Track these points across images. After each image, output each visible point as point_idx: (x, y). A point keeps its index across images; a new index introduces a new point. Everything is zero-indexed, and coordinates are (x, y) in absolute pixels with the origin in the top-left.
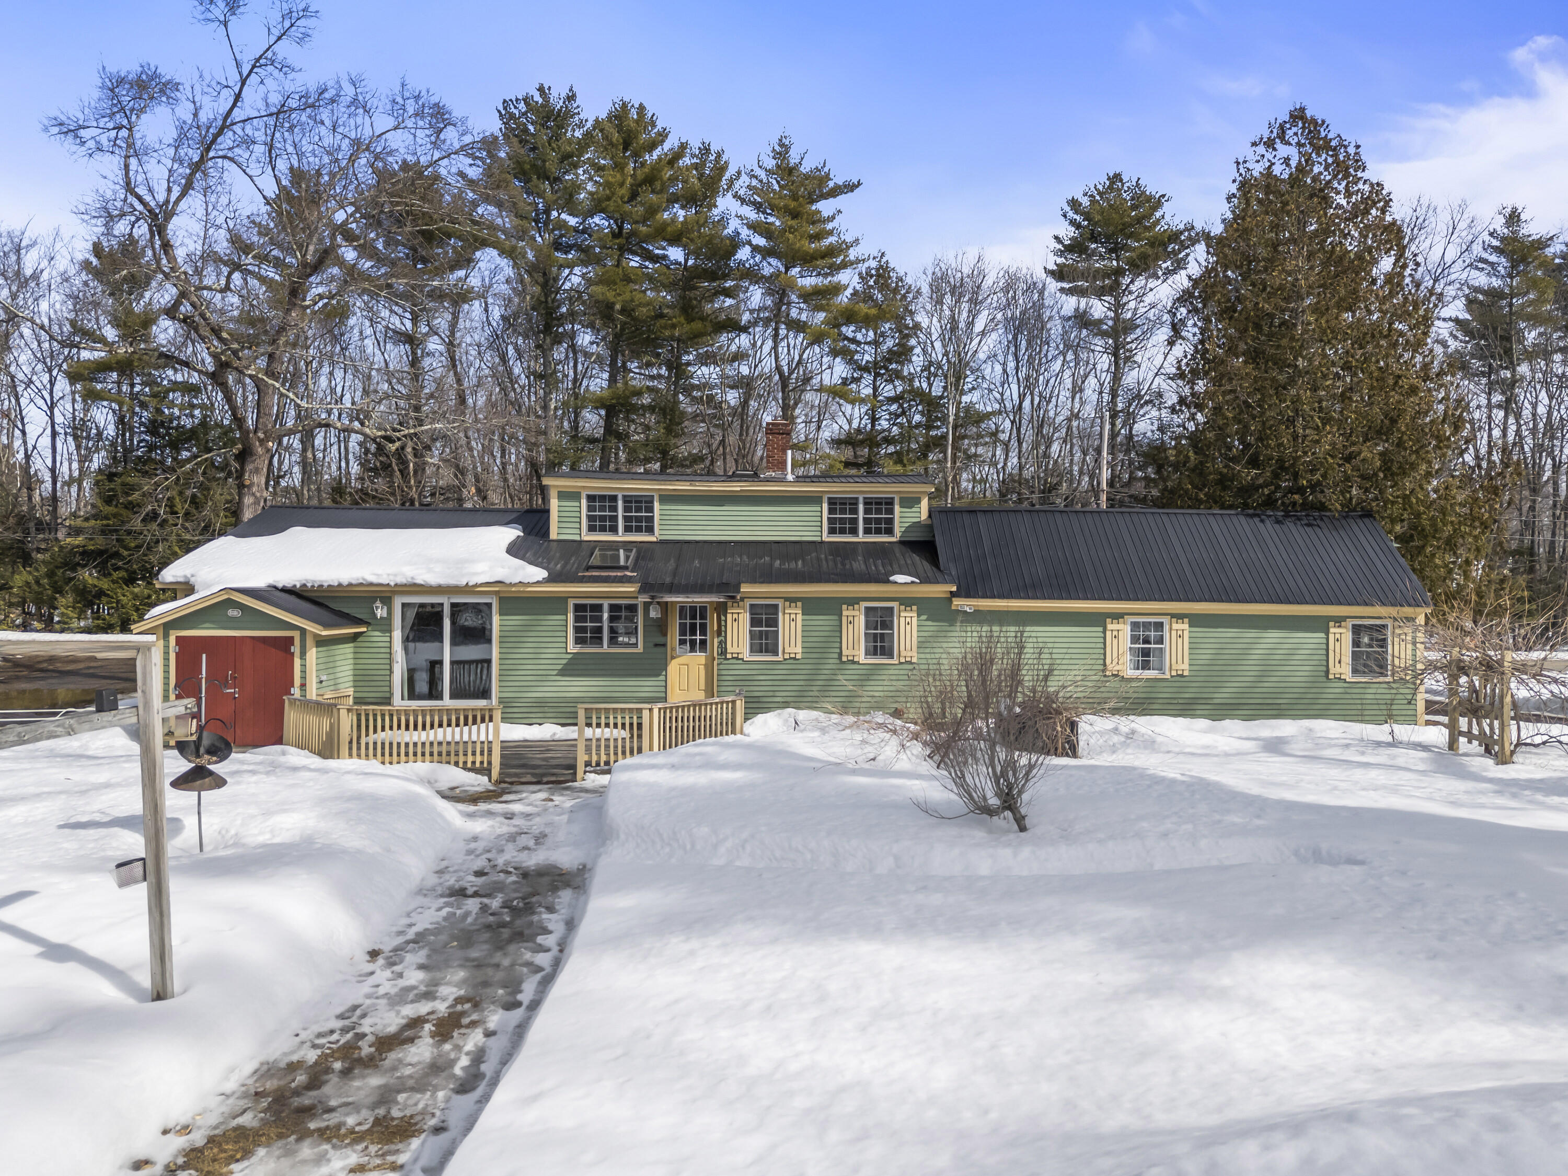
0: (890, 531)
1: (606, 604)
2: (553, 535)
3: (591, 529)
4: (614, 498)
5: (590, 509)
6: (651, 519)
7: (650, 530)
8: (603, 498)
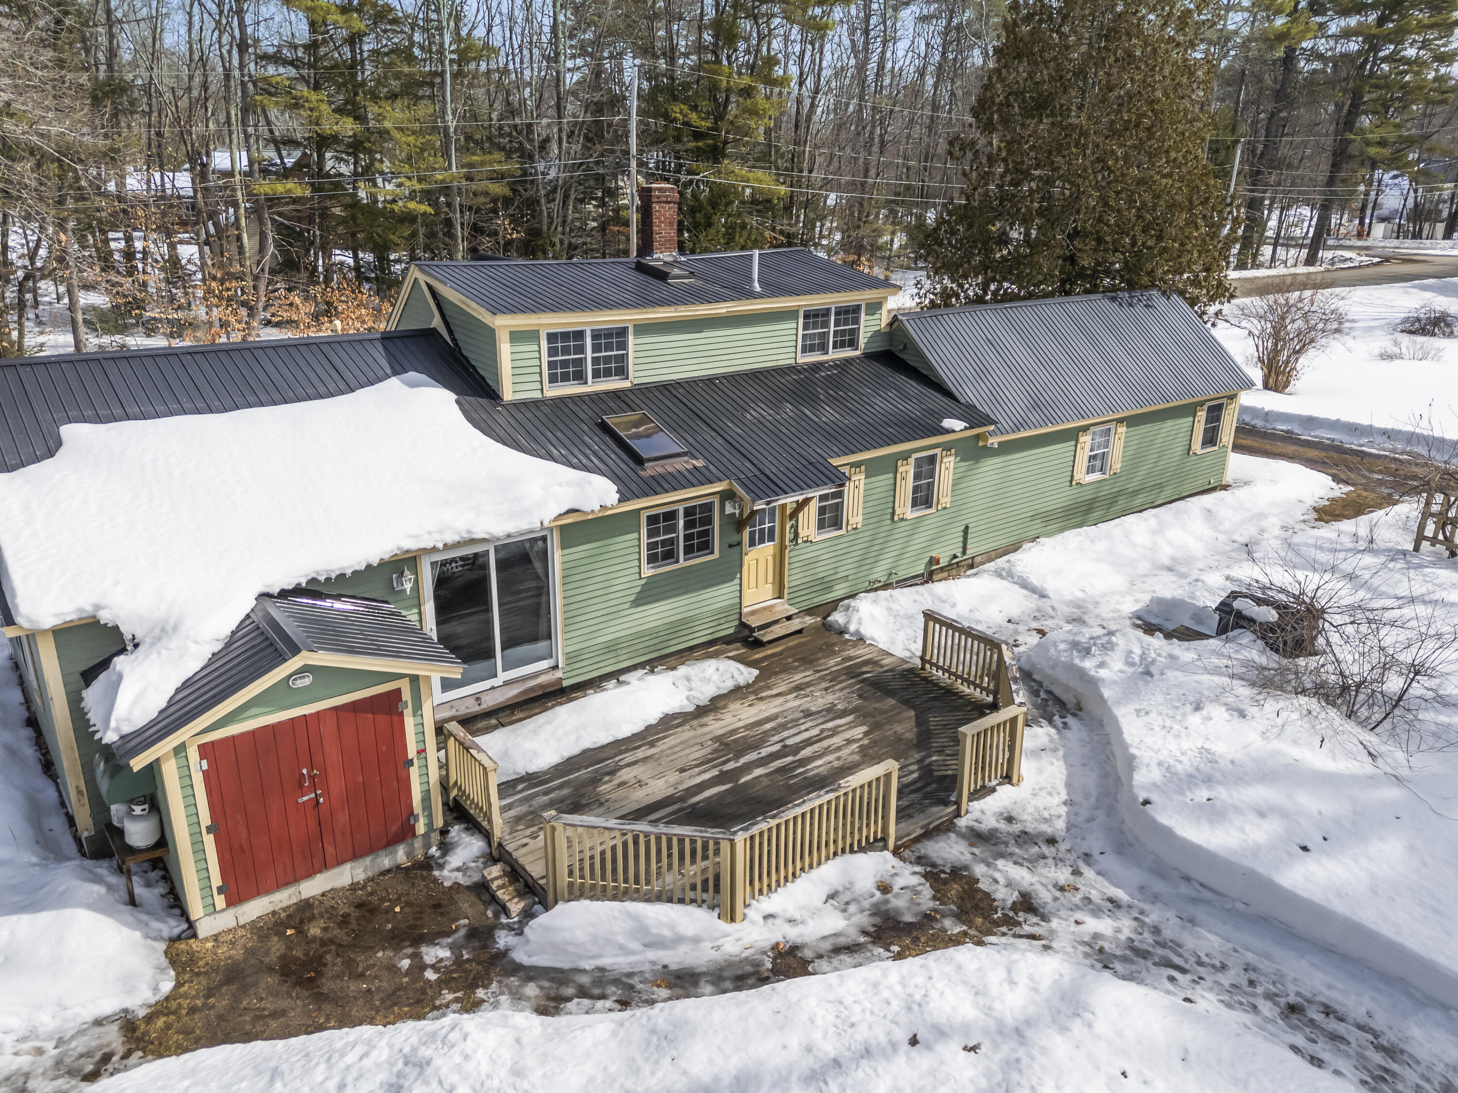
0: (853, 343)
1: (681, 508)
2: (508, 394)
3: (553, 379)
4: (579, 335)
5: (552, 352)
6: (623, 358)
7: (622, 372)
8: (565, 336)
